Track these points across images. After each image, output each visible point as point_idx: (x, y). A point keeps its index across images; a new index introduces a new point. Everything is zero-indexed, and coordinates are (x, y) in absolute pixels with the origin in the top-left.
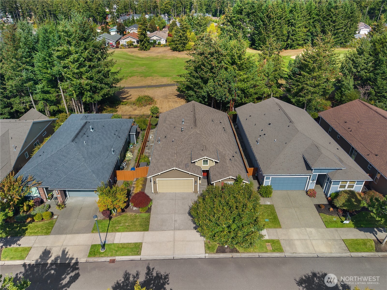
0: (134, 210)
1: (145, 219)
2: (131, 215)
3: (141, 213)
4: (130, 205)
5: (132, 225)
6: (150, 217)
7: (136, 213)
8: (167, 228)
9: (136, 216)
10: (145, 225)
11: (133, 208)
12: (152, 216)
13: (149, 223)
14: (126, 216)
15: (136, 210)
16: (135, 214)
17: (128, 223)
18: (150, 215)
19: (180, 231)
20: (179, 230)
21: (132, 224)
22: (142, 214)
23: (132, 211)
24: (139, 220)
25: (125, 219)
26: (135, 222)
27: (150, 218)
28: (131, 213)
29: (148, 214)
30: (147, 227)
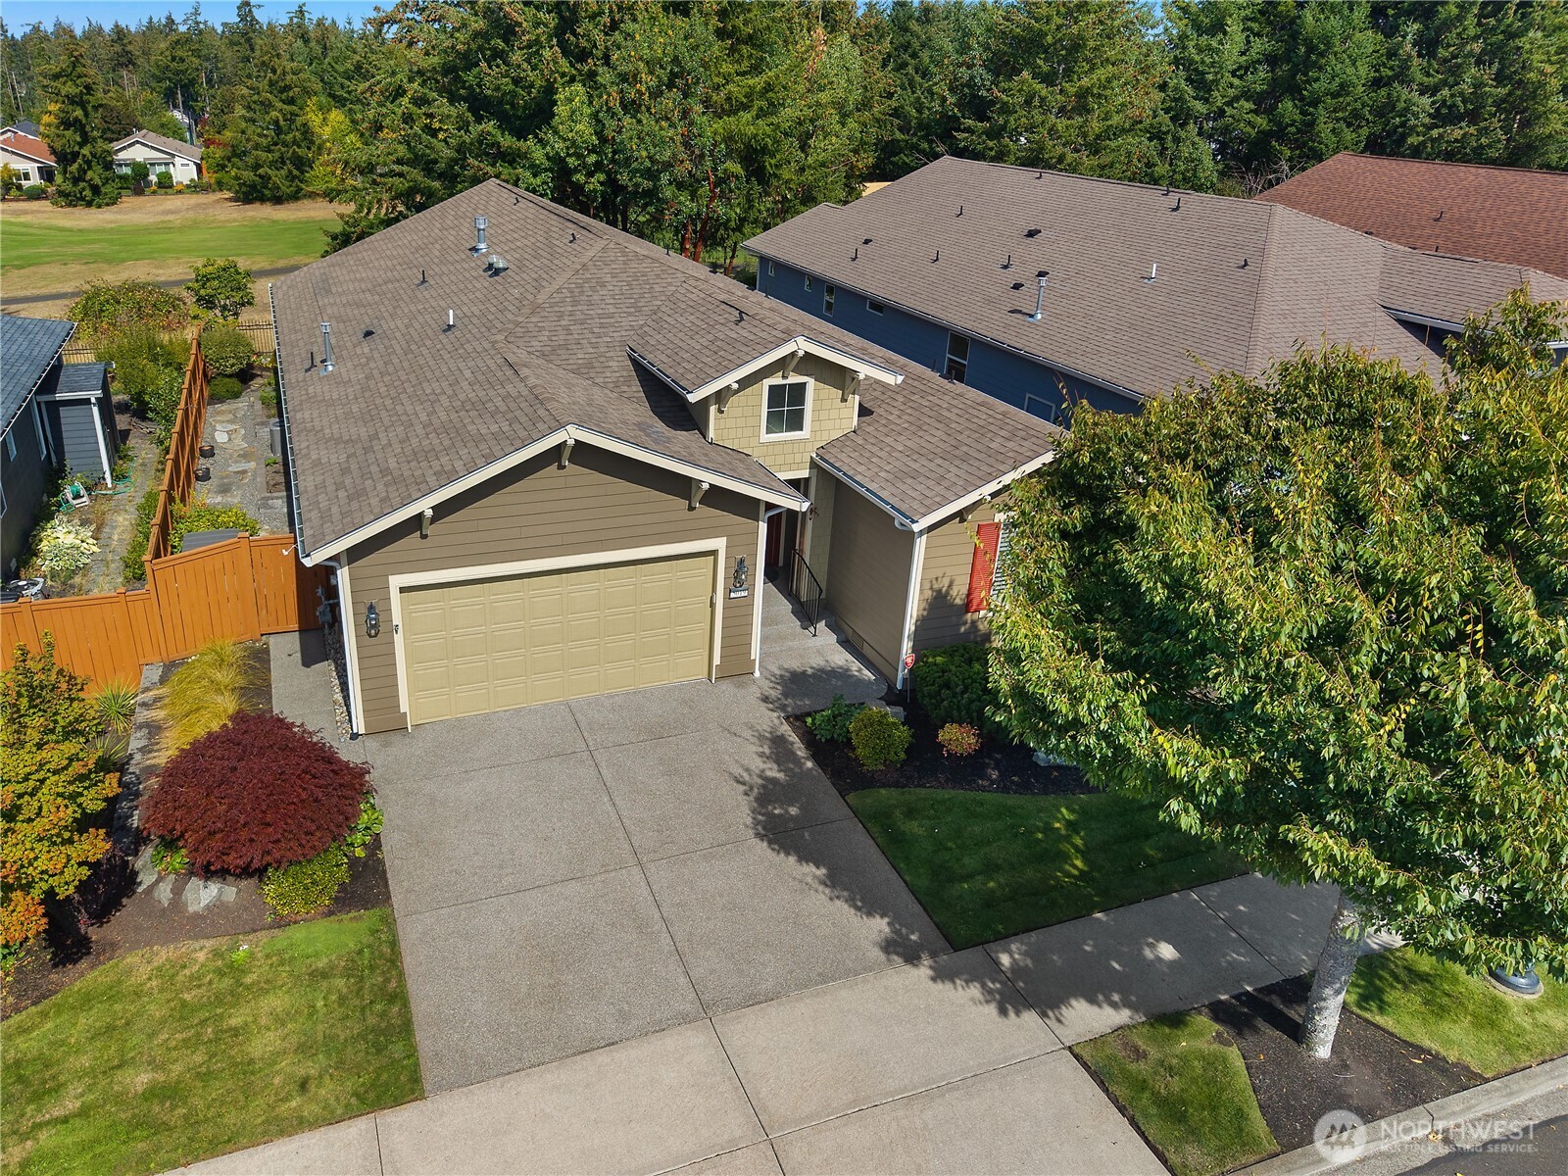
0: (197, 916)
1: (348, 973)
2: (167, 975)
3: (281, 923)
4: (146, 879)
5: (205, 1077)
6: (394, 944)
7: (223, 942)
8: (624, 1017)
9: (236, 970)
10: (362, 1036)
11: (178, 891)
12: (409, 933)
13: (406, 1004)
14: (112, 994)
15: (217, 907)
16: (216, 954)
17: (154, 1065)
18: (389, 922)
19: (774, 1012)
20: (753, 1000)
21: (199, 1058)
22: (297, 933)
23: (177, 923)
24: (276, 1002)
25: (110, 1029)
26: (235, 1032)
27: (394, 959)
28: (164, 954)
29: (369, 917)
30: (397, 1049)
